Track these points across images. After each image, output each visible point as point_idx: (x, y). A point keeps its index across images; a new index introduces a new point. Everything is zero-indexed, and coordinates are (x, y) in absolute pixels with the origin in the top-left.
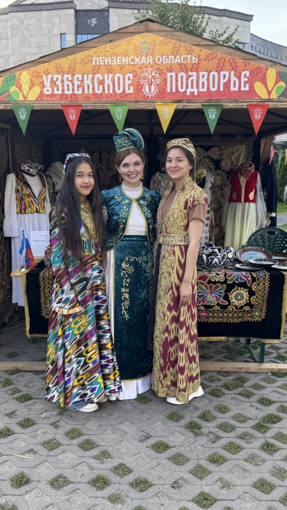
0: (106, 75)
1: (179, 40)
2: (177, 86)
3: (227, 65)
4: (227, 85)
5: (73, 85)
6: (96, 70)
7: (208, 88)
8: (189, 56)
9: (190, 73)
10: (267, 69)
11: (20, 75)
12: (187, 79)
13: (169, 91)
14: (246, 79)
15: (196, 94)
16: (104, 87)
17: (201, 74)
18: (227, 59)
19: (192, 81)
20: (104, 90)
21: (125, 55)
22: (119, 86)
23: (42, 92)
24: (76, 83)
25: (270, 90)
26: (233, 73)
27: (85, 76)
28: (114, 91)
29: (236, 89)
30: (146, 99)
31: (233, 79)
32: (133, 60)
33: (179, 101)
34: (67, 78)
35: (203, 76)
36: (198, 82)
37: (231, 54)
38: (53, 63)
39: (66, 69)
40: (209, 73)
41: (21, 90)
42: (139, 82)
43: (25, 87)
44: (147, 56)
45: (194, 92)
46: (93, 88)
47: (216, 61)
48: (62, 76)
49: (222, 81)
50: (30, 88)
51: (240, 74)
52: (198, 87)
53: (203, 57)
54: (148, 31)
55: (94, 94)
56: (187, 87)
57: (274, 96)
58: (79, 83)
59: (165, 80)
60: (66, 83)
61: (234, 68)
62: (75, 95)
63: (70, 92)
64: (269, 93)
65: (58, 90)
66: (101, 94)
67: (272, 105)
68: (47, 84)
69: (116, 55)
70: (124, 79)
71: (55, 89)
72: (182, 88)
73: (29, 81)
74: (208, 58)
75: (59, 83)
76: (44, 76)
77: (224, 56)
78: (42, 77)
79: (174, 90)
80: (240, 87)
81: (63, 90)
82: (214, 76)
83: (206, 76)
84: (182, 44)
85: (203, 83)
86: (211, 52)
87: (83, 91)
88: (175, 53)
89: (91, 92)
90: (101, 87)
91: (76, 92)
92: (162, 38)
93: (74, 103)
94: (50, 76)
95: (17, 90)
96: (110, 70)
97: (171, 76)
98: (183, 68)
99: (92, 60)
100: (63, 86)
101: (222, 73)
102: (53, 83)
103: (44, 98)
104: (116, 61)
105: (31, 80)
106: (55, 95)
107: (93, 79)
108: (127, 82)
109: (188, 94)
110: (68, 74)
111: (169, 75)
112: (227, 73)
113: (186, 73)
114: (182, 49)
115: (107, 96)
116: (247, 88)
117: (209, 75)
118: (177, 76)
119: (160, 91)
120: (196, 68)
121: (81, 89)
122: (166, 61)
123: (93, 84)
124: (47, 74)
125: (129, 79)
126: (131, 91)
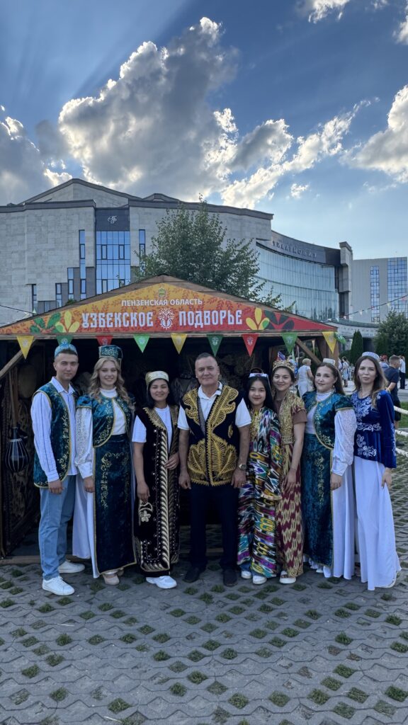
0: (132, 313)
1: (188, 288)
2: (187, 321)
3: (225, 306)
4: (225, 320)
5: (106, 321)
6: (124, 310)
7: (211, 323)
8: (196, 300)
9: (197, 312)
10: (255, 309)
11: (64, 313)
12: (195, 316)
13: (181, 324)
14: (240, 316)
15: (202, 327)
16: (130, 322)
17: (205, 312)
18: (225, 302)
19: (199, 318)
20: (130, 324)
21: (147, 299)
22: (142, 321)
23: (81, 326)
24: (109, 319)
25: (258, 323)
26: (229, 312)
27: (116, 314)
28: (138, 324)
29: (233, 323)
30: (163, 330)
31: (230, 316)
32: (153, 303)
33: (189, 332)
34: (102, 317)
35: (207, 314)
36: (203, 318)
37: (227, 298)
38: (90, 305)
39: (100, 309)
40: (211, 311)
41: (64, 324)
42: (157, 318)
43: (68, 322)
44: (163, 299)
45: (200, 326)
46: (122, 323)
47: (216, 303)
48: (98, 314)
49: (222, 318)
50: (72, 323)
51: (235, 312)
52: (203, 322)
53: (206, 300)
54: (164, 282)
55: (122, 327)
56: (195, 322)
57: (261, 328)
58: (111, 319)
59: (177, 317)
60: (100, 319)
61: (230, 308)
62: (107, 328)
63: (104, 326)
64: (258, 326)
65: (94, 324)
66: (128, 327)
67: (260, 335)
68: (85, 320)
69: (140, 299)
70: (146, 316)
71: (92, 324)
72: (191, 322)
73: (71, 318)
74: (210, 301)
75: (94, 319)
76: (83, 314)
77: (222, 299)
78: (81, 315)
79: (185, 324)
80: (235, 322)
81: (98, 325)
82: (215, 314)
83: (209, 315)
84: (190, 291)
85: (207, 319)
86: (212, 296)
87: (114, 325)
88: (185, 297)
89: (120, 326)
90: (128, 322)
91: (108, 326)
92: (175, 287)
93: (107, 334)
94: (88, 314)
95: (61, 324)
96: (135, 309)
97: (183, 314)
98: (191, 308)
99: (121, 303)
100: (98, 321)
101: (221, 312)
102: (90, 319)
103: (83, 331)
104: (140, 304)
105: (73, 317)
106: (91, 328)
107: (122, 316)
108: (148, 318)
109: (196, 327)
110: (102, 312)
111: (181, 313)
112: (225, 312)
113: (194, 311)
114: (190, 295)
115: (132, 329)
116: (241, 323)
117: (211, 314)
118: (187, 313)
119: (174, 325)
120: (201, 308)
121: (112, 323)
122: (179, 303)
123: (122, 320)
124: (85, 312)
125: (150, 316)
126: (152, 325)
